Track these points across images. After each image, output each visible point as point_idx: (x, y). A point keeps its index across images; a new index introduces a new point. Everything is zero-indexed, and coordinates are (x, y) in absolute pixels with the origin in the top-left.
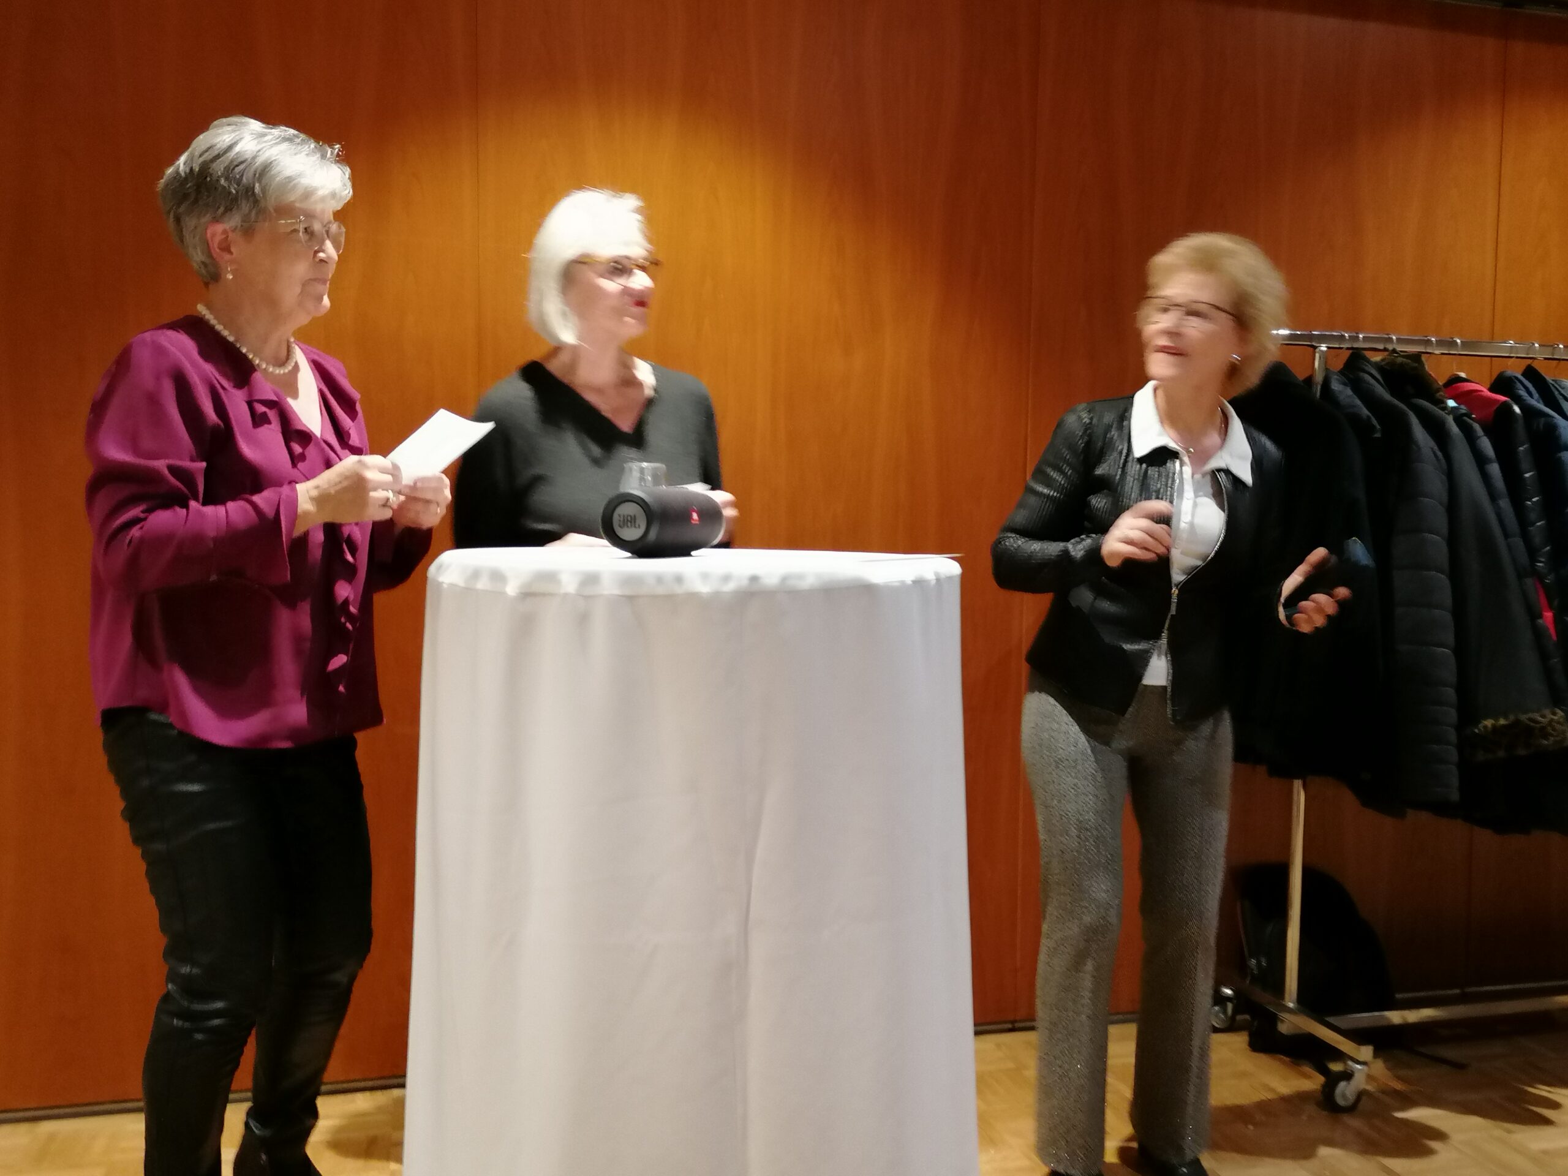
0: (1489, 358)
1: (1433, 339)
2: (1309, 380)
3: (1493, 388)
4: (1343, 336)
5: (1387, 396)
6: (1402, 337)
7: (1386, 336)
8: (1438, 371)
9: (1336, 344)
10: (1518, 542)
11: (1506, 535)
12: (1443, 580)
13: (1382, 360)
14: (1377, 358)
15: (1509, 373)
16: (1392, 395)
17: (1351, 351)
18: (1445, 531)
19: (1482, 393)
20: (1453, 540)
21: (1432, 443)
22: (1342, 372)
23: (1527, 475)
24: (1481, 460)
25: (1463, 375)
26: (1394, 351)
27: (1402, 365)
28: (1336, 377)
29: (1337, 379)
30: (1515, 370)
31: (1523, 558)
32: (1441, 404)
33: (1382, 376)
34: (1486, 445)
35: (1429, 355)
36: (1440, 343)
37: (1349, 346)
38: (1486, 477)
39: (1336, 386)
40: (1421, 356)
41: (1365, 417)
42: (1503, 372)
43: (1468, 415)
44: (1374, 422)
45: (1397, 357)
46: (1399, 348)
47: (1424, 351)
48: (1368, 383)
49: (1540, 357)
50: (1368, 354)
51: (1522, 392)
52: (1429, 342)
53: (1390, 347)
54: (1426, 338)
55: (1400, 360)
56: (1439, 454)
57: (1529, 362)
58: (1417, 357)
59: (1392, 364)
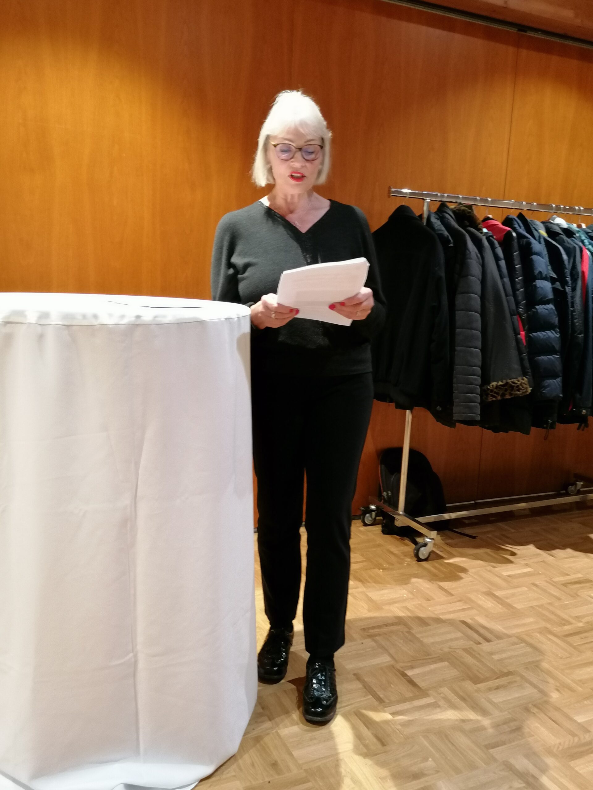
0: (502, 208)
1: (478, 198)
2: (421, 216)
3: (504, 223)
4: (437, 195)
5: (456, 226)
6: (464, 196)
7: (457, 196)
8: (479, 214)
9: (433, 199)
10: (512, 298)
11: (507, 296)
12: (477, 316)
13: (455, 208)
14: (452, 206)
15: (511, 216)
16: (459, 225)
17: (440, 203)
18: (480, 293)
19: (499, 226)
20: (483, 297)
21: (476, 250)
22: (436, 213)
23: (517, 267)
24: (497, 259)
25: (491, 216)
26: (460, 203)
27: (463, 210)
28: (434, 215)
29: (434, 216)
30: (514, 215)
31: (514, 307)
32: (480, 230)
33: (454, 215)
34: (499, 251)
35: (476, 206)
36: (482, 200)
37: (439, 200)
38: (499, 267)
39: (433, 220)
40: (472, 206)
41: (446, 236)
42: (509, 215)
43: (492, 236)
44: (450, 238)
45: (461, 206)
46: (463, 202)
47: (473, 204)
48: (448, 219)
49: (525, 208)
50: (448, 204)
51: (516, 226)
52: (475, 200)
53: (459, 201)
54: (474, 197)
55: (463, 208)
56: (479, 255)
57: (520, 211)
58: (470, 207)
59: (459, 210)
